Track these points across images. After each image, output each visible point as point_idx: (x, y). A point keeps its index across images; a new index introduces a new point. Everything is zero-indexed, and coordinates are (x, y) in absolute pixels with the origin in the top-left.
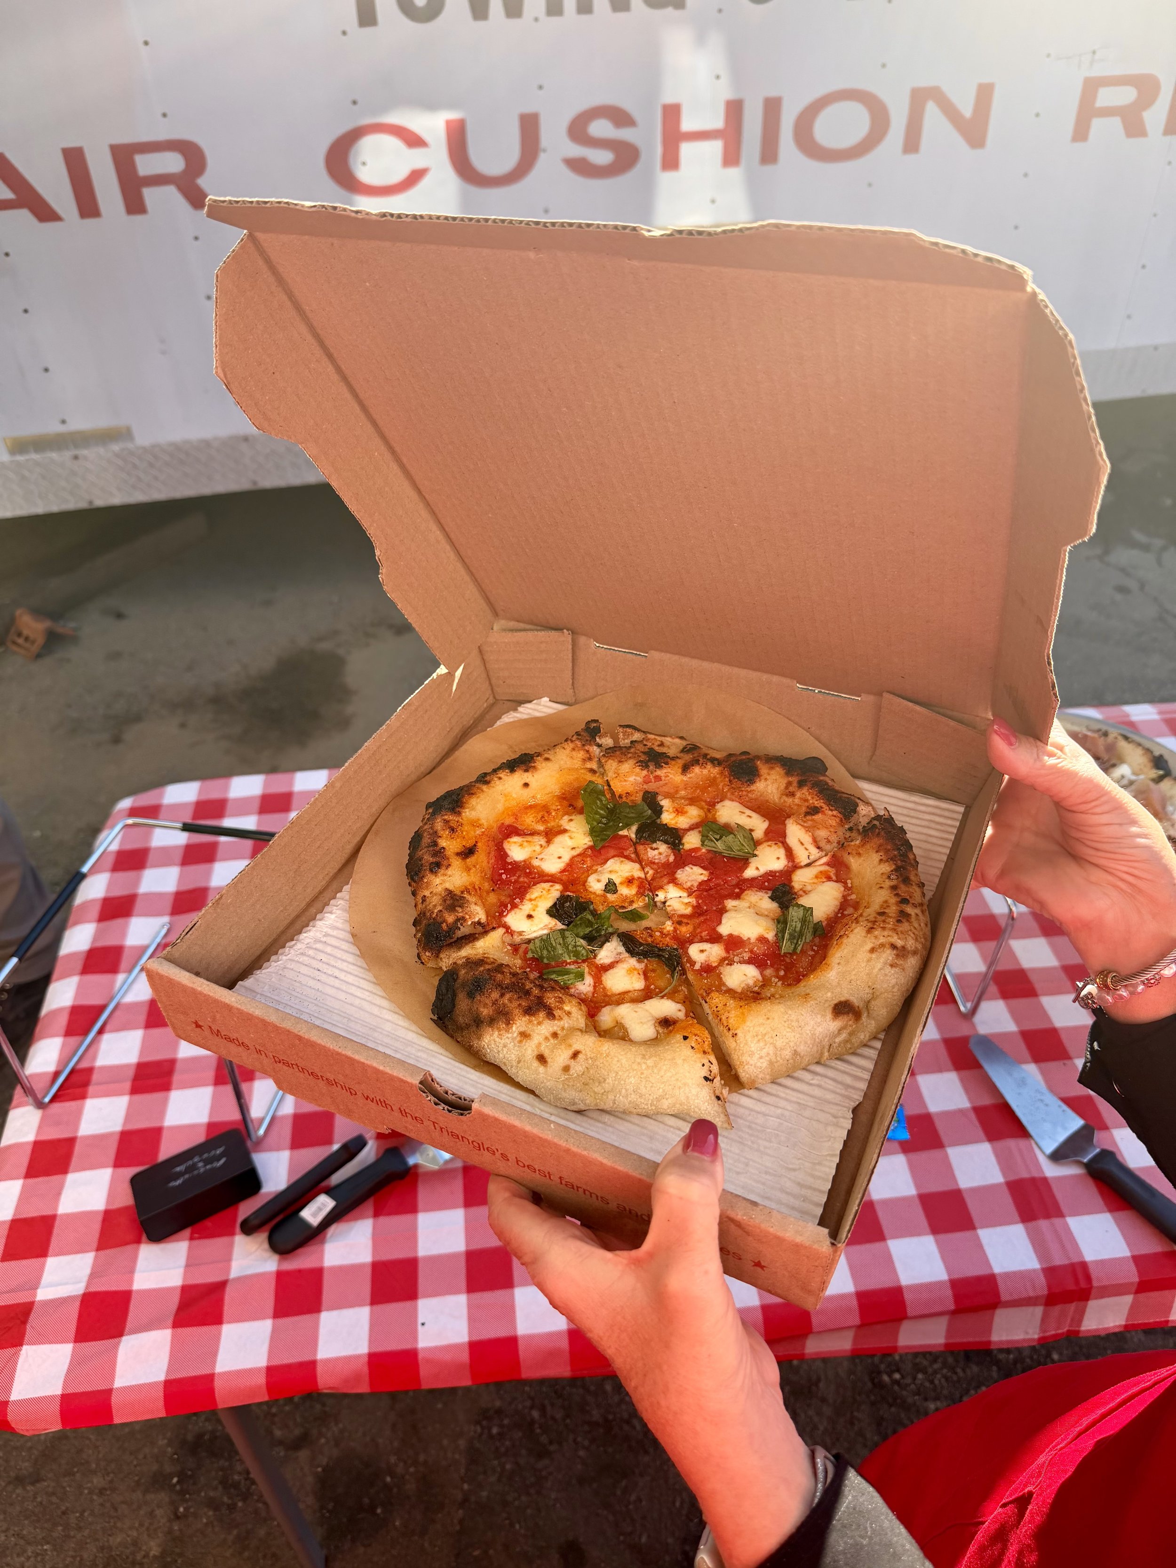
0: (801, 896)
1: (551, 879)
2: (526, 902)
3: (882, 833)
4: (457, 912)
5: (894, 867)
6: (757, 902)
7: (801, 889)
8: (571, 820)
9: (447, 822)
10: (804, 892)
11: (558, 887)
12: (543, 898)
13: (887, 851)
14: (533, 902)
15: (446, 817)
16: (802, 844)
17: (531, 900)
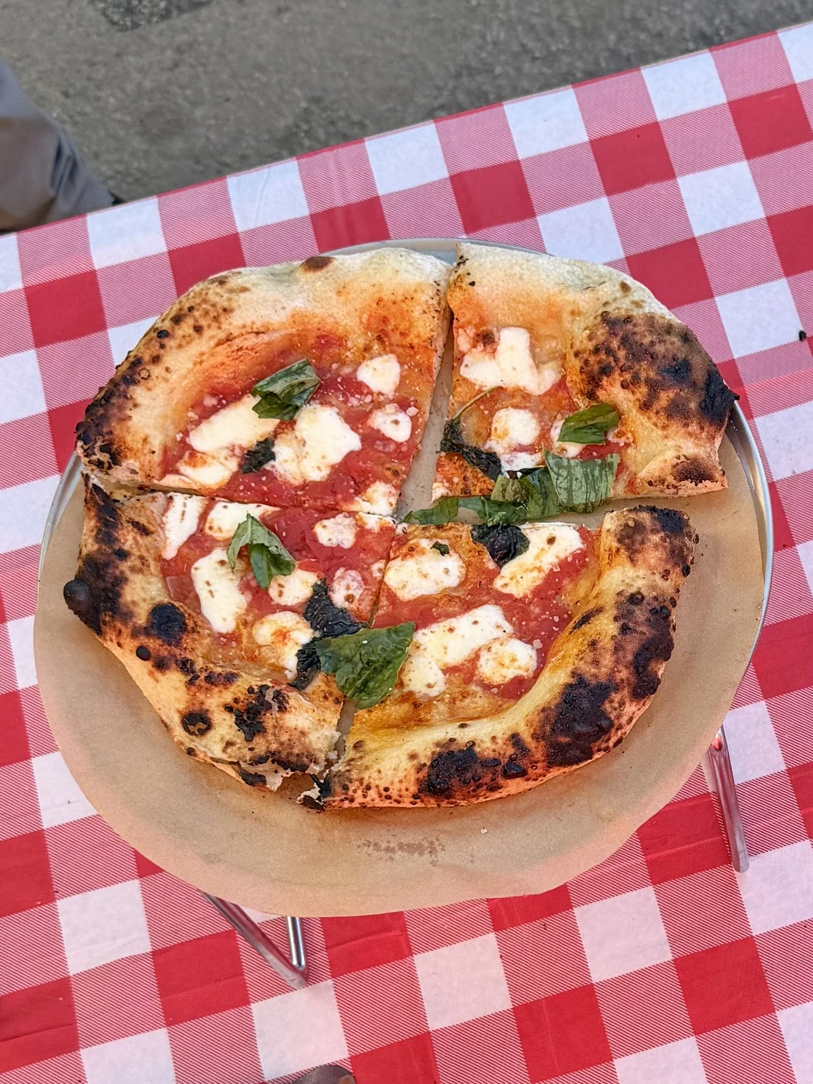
0: (241, 448)
1: (500, 599)
2: (546, 568)
3: (105, 430)
4: (634, 520)
5: (132, 388)
6: (293, 460)
7: (234, 455)
8: (429, 686)
9: (596, 663)
10: (233, 450)
11: (498, 584)
12: (525, 567)
13: (121, 408)
14: (538, 565)
15: (593, 670)
16: (183, 513)
17: (540, 569)
